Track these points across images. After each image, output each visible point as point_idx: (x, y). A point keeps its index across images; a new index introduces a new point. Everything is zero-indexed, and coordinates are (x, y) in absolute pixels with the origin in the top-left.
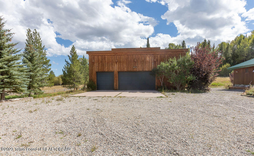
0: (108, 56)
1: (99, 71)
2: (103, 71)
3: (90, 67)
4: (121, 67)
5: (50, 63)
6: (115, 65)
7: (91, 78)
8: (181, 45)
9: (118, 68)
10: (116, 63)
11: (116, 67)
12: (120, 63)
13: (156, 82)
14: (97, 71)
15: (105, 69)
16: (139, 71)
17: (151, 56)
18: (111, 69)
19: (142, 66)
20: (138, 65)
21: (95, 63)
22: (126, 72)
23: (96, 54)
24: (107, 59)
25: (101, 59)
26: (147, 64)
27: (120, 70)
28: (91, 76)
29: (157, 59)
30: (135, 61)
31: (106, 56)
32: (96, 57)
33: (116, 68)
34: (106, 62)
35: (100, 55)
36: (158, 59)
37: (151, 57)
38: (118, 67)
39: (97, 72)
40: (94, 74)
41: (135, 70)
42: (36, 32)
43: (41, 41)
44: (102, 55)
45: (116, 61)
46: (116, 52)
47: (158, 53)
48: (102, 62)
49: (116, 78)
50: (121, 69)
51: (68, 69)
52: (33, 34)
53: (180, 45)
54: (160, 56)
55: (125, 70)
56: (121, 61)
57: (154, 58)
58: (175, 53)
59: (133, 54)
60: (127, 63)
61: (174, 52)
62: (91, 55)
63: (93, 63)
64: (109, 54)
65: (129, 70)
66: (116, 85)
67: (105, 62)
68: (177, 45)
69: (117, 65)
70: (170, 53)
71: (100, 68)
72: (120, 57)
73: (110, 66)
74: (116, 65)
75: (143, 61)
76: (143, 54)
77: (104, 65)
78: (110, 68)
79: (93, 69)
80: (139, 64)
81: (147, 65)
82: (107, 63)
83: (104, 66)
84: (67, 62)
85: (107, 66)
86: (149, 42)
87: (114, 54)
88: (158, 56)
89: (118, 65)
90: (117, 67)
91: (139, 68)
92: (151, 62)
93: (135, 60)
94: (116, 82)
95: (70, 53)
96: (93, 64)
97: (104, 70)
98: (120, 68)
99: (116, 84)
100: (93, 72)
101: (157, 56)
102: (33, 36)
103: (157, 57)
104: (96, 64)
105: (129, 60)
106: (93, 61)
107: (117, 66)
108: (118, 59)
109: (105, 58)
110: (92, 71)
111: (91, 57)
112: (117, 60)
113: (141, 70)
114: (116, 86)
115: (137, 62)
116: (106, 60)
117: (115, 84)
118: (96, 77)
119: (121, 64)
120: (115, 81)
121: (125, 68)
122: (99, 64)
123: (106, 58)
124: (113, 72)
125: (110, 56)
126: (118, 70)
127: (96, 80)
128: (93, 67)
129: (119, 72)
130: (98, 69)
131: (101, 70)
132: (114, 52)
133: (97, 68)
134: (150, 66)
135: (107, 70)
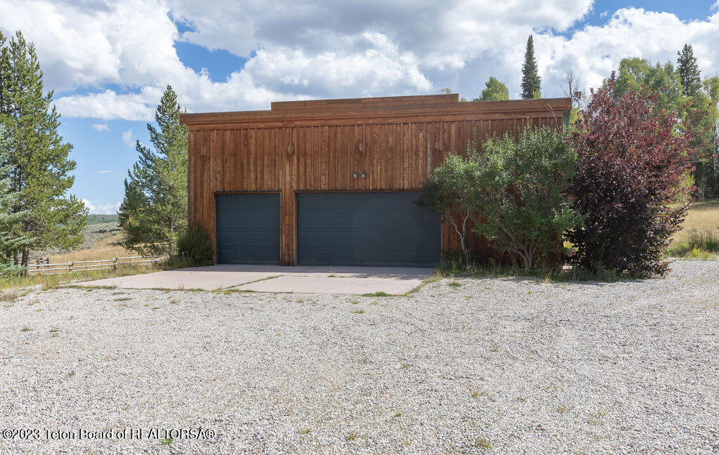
0: (260, 133)
1: (224, 191)
2: (239, 189)
3: (192, 174)
4: (305, 175)
5: (70, 157)
6: (283, 167)
7: (195, 217)
8: (676, 66)
9: (295, 178)
10: (289, 157)
11: (287, 172)
12: (302, 160)
13: (444, 235)
14: (219, 189)
15: (245, 183)
16: (376, 189)
17: (421, 130)
18: (269, 184)
19: (387, 171)
20: (372, 165)
21: (209, 159)
22: (325, 192)
23: (213, 126)
24: (256, 142)
25: (232, 146)
26: (406, 160)
27: (302, 187)
28: (195, 208)
29: (446, 141)
30: (361, 149)
31: (253, 133)
32: (214, 136)
33: (287, 179)
34: (253, 156)
35: (230, 126)
36: (449, 141)
37: (421, 135)
38: (295, 172)
39: (217, 195)
40: (206, 200)
41: (360, 185)
42: (23, 43)
43: (41, 76)
44: (237, 126)
45: (290, 150)
46: (288, 116)
47: (448, 118)
48: (235, 154)
49: (287, 217)
50: (305, 181)
51: (145, 177)
52: (11, 49)
53: (669, 68)
54: (459, 129)
55: (323, 187)
56: (305, 149)
57: (435, 140)
58: (519, 117)
59: (352, 122)
60: (329, 157)
61: (516, 113)
62: (197, 127)
63: (205, 159)
64: (262, 125)
65: (339, 187)
66: (287, 245)
67: (249, 153)
68: (658, 66)
69: (291, 167)
70: (497, 116)
71: (228, 178)
72: (305, 135)
73: (266, 169)
74: (288, 166)
75: (391, 150)
76: (391, 121)
77: (245, 167)
78: (267, 176)
79: (202, 183)
80: (375, 161)
81: (406, 165)
82: (256, 158)
83: (242, 170)
84: (142, 150)
85: (256, 169)
86: (534, 56)
87: (282, 122)
88: (450, 128)
89: (295, 167)
90: (291, 175)
91: (377, 177)
92: (421, 154)
93: (360, 145)
94: (289, 231)
95: (157, 116)
96: (203, 164)
97: (245, 187)
98: (302, 179)
99: (288, 241)
100: (202, 193)
101: (444, 131)
102: (12, 56)
103: (446, 134)
104: (213, 163)
105: (339, 145)
106: (204, 151)
107: (291, 171)
108: (296, 144)
109: (247, 139)
110: (198, 191)
111: (195, 135)
112: (293, 145)
113: (383, 187)
114: (289, 249)
115: (368, 154)
116: (252, 148)
117: (284, 240)
118: (213, 214)
119: (309, 162)
120: (284, 229)
121: (323, 177)
122: (224, 161)
123: (253, 141)
124: (275, 194)
125: (266, 132)
126: (295, 187)
127: (212, 225)
128: (202, 175)
129: (298, 194)
130: (223, 181)
131: (232, 187)
132: (281, 116)
133: (219, 176)
134: (417, 169)
135: (253, 187)
